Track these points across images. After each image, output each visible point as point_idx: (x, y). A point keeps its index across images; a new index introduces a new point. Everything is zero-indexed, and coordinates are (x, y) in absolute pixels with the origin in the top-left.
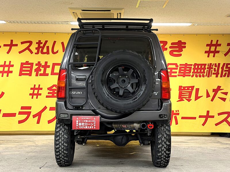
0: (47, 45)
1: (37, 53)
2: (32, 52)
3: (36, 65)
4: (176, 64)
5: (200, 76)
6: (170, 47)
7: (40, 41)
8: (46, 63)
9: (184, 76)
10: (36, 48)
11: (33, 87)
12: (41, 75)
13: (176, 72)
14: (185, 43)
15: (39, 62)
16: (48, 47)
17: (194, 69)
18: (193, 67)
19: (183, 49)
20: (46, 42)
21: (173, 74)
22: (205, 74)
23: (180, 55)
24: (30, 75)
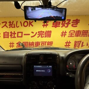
0: (14, 23)
1: (10, 27)
2: (7, 27)
3: (10, 33)
4: (74, 31)
5: (85, 36)
6: (72, 23)
7: (10, 21)
8: (14, 32)
9: (77, 36)
10: (9, 25)
11: (10, 43)
12: (13, 37)
13: (74, 35)
14: (79, 20)
15: (11, 32)
16: (14, 24)
17: (82, 33)
18: (82, 32)
19: (78, 23)
20: (13, 22)
21: (72, 36)
22: (87, 35)
23: (77, 26)
24: (8, 37)
